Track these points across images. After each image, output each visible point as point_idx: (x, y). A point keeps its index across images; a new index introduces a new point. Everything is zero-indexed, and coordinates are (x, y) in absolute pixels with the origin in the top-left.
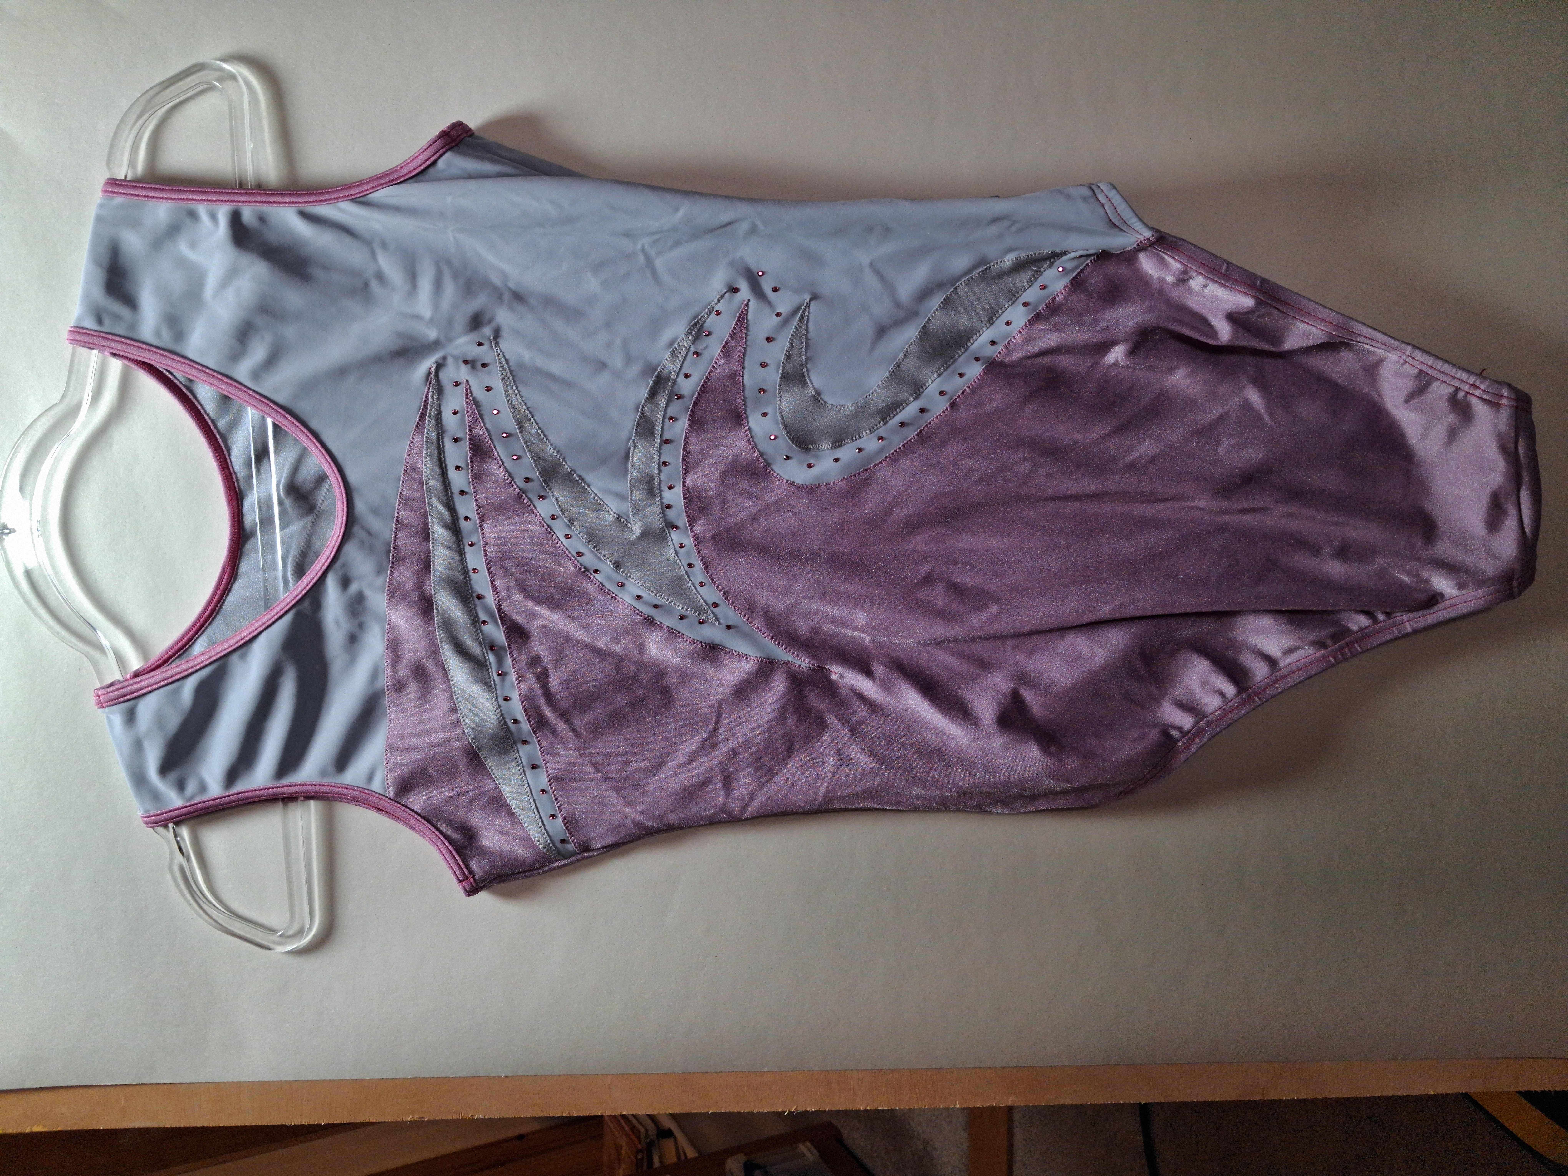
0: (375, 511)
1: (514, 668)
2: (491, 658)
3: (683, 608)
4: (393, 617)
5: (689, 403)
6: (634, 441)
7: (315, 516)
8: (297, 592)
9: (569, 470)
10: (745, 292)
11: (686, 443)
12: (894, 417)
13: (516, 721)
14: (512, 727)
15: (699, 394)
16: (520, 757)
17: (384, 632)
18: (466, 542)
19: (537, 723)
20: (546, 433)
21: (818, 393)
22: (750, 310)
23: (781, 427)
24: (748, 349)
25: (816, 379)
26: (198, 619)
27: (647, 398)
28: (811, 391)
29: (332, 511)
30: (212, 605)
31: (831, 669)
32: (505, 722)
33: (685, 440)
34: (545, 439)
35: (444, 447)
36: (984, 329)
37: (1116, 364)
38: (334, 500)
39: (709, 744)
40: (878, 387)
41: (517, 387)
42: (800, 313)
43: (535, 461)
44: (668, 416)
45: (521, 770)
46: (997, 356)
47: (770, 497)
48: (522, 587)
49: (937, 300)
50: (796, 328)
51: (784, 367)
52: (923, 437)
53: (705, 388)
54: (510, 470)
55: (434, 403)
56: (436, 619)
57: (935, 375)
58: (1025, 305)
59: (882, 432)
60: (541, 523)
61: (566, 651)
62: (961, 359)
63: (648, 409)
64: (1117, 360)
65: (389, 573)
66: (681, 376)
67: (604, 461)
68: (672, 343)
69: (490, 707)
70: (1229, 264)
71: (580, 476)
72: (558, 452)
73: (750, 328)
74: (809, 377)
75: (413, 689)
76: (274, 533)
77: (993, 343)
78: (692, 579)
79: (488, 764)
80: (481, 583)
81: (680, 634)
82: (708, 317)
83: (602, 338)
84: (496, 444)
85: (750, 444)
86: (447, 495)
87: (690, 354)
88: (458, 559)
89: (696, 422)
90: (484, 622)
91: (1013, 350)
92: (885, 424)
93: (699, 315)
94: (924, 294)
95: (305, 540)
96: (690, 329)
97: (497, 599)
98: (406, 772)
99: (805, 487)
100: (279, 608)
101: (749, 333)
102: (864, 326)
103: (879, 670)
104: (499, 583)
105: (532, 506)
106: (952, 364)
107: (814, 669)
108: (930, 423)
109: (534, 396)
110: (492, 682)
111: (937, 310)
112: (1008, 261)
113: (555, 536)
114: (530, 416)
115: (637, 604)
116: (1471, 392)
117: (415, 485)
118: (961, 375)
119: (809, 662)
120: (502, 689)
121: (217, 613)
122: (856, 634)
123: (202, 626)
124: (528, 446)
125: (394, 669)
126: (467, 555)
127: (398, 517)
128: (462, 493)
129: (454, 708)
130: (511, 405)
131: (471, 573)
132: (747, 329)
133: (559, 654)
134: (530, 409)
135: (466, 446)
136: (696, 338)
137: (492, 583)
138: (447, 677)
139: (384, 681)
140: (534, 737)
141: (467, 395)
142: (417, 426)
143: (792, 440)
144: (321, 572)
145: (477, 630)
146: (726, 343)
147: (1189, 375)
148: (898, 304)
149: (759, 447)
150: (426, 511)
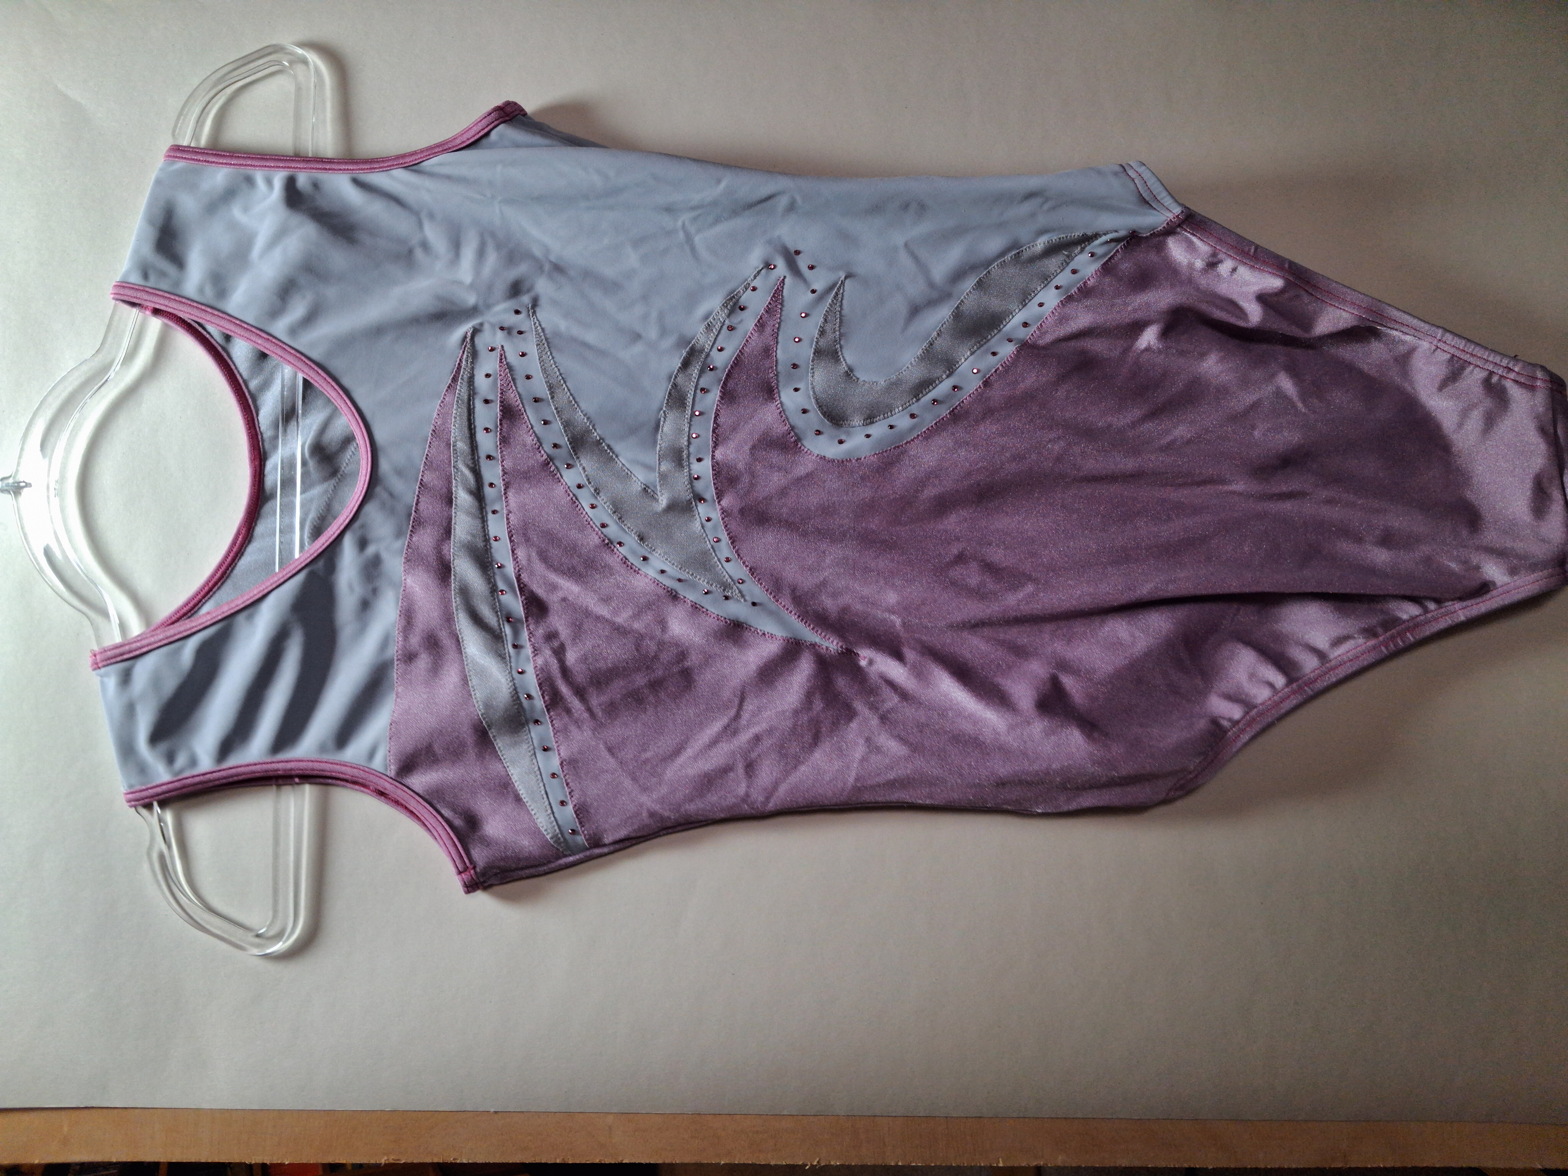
0: (399, 472)
1: (530, 641)
2: (507, 630)
3: (708, 583)
4: (409, 581)
5: (721, 375)
6: (664, 412)
7: (337, 480)
8: (311, 552)
9: (598, 438)
10: (781, 268)
11: (717, 416)
12: (927, 393)
13: (529, 697)
14: (525, 703)
15: (732, 367)
16: (532, 738)
17: (398, 599)
18: (489, 510)
19: (551, 699)
20: (578, 400)
21: (851, 369)
22: (785, 287)
23: (813, 401)
24: (782, 323)
25: (849, 356)
26: (207, 583)
27: (680, 368)
28: (843, 367)
29: (355, 474)
30: (223, 568)
31: (859, 653)
32: (518, 698)
33: (715, 413)
34: (576, 406)
35: (474, 407)
36: (1017, 311)
37: (1148, 349)
38: (358, 463)
39: (731, 730)
40: (911, 364)
41: (551, 354)
42: (835, 290)
43: (564, 427)
44: (700, 387)
45: (532, 752)
46: (1030, 338)
47: (801, 470)
48: (544, 557)
49: (970, 283)
50: (830, 305)
51: (817, 343)
52: (957, 416)
53: (737, 363)
54: (539, 435)
55: (467, 366)
56: (453, 585)
57: (969, 353)
58: (1057, 288)
59: (915, 408)
60: (566, 491)
61: (585, 627)
62: (993, 340)
63: (680, 380)
64: (1149, 344)
65: (408, 536)
66: (715, 350)
67: (633, 431)
68: (707, 317)
69: (503, 680)
70: (1257, 247)
71: (609, 446)
72: (588, 419)
73: (785, 303)
74: (842, 354)
75: (423, 662)
76: (295, 496)
77: (1025, 325)
78: (718, 555)
79: (497, 744)
80: (502, 552)
81: (704, 610)
82: (744, 292)
83: (639, 310)
84: (527, 408)
85: (782, 417)
86: (473, 459)
87: (725, 327)
88: (480, 525)
89: (728, 396)
90: (502, 591)
91: (1046, 333)
92: (918, 400)
93: (735, 291)
94: (958, 276)
95: (324, 503)
96: (726, 302)
97: (517, 569)
98: (409, 748)
99: (836, 461)
100: (291, 567)
101: (784, 309)
102: (898, 304)
103: (910, 655)
104: (521, 553)
105: (558, 475)
106: (985, 343)
107: (842, 652)
108: (963, 402)
109: (567, 362)
110: (507, 655)
111: (970, 292)
112: (1041, 244)
113: (579, 506)
114: (562, 382)
115: (661, 578)
116: (1504, 374)
117: (443, 445)
118: (994, 354)
119: (838, 643)
120: (517, 661)
121: (227, 578)
122: (886, 615)
123: (210, 590)
124: (558, 412)
125: (406, 638)
126: (489, 523)
127: (422, 480)
128: (489, 457)
129: (465, 680)
130: (544, 371)
131: (492, 542)
132: (782, 304)
133: (578, 630)
134: (563, 375)
135: (497, 408)
136: (731, 313)
137: (513, 552)
138: (460, 649)
139: (394, 651)
140: (548, 717)
141: (501, 359)
142: (449, 387)
143: (824, 414)
144: (339, 532)
145: (495, 599)
146: (761, 318)
147: (1221, 360)
148: (931, 285)
149: (791, 420)
150: (451, 474)
